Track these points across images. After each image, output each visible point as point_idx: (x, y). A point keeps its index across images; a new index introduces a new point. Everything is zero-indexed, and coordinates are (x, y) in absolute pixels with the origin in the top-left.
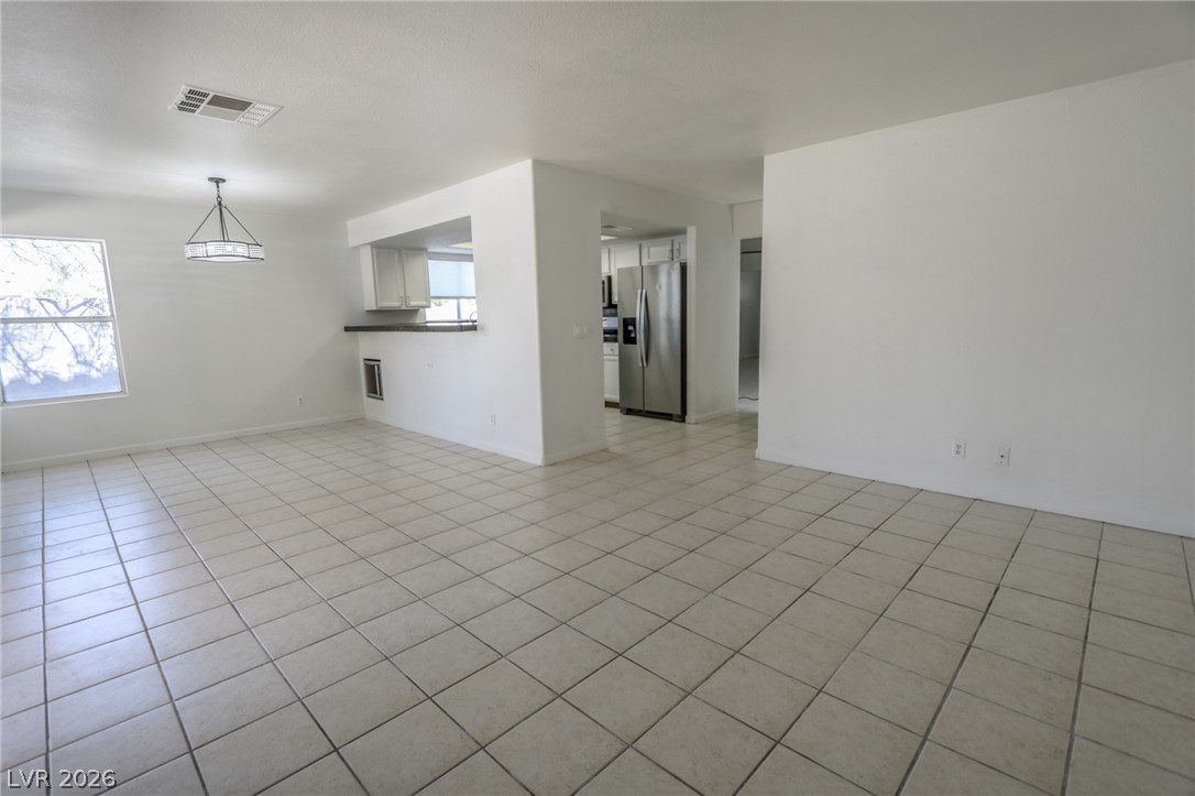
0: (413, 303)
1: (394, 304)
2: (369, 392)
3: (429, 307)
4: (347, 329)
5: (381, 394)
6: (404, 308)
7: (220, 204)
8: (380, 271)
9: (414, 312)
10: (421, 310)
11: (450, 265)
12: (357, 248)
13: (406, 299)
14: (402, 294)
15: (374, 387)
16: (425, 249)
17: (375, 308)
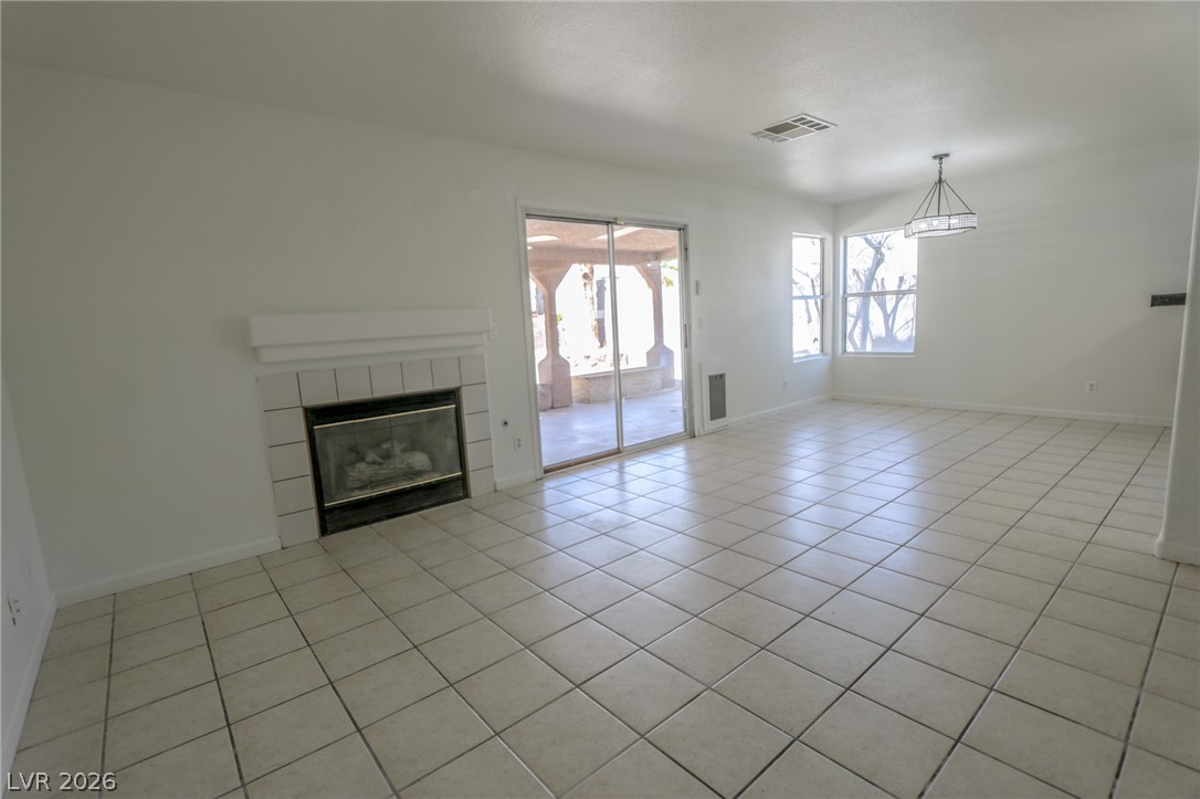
4: (1154, 301)
7: (940, 179)
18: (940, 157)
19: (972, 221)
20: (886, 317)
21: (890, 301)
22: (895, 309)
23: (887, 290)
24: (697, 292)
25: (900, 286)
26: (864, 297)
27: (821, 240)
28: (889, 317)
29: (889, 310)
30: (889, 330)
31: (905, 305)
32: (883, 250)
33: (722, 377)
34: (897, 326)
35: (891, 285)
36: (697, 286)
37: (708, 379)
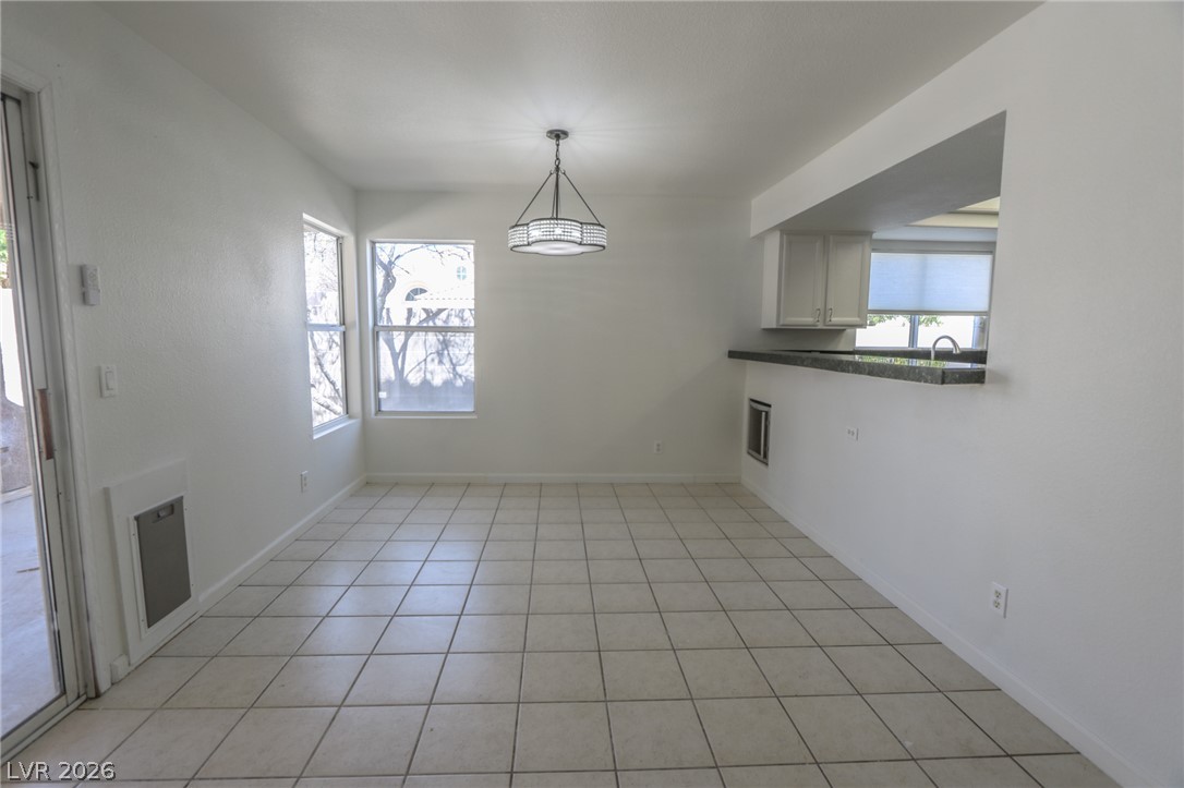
0: (835, 320)
1: (806, 320)
2: (750, 447)
3: (862, 326)
4: (732, 354)
5: (765, 456)
6: (820, 326)
7: (558, 169)
8: (790, 270)
9: (837, 332)
10: (849, 331)
11: (909, 260)
12: (761, 237)
13: (826, 312)
14: (820, 305)
15: (759, 444)
16: (869, 234)
17: (774, 326)
18: (558, 135)
19: (598, 236)
20: (395, 356)
21: (399, 339)
22: (404, 347)
23: (395, 324)
24: (84, 298)
25: (408, 319)
26: (406, 332)
27: (338, 238)
28: (399, 356)
29: (398, 348)
30: (400, 372)
31: (416, 343)
32: (395, 272)
33: (174, 508)
34: (407, 369)
35: (399, 319)
36: (83, 283)
37: (134, 524)
